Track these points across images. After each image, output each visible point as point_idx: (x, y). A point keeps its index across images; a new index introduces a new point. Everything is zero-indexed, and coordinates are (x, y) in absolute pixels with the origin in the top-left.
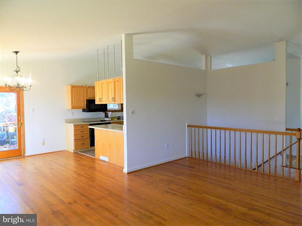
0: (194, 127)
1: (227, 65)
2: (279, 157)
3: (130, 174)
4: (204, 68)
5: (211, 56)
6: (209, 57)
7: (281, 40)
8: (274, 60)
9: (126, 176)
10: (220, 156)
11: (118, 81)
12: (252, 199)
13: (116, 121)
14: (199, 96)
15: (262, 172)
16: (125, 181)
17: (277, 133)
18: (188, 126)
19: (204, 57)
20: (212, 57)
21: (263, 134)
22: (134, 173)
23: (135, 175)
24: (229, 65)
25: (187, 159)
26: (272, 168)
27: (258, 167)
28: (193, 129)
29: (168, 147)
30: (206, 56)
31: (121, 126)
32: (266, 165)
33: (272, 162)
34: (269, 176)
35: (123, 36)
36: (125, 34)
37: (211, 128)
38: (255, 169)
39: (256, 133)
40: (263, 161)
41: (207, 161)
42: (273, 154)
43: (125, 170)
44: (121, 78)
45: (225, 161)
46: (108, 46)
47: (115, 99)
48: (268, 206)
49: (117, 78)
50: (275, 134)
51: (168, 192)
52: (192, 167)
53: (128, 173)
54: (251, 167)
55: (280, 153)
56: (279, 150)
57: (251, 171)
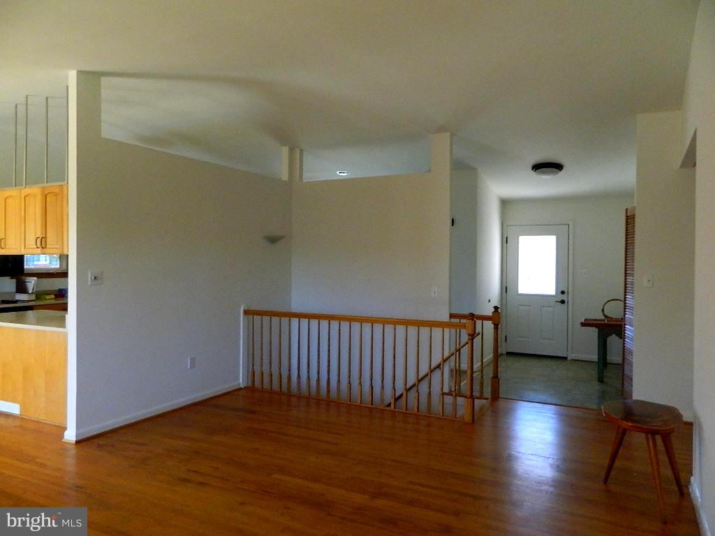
0: (259, 315)
1: (338, 173)
2: (436, 376)
3: (84, 443)
4: (285, 177)
5: (301, 150)
6: (298, 151)
7: (441, 129)
8: (429, 171)
9: (73, 451)
10: (318, 380)
11: (56, 195)
12: (380, 472)
13: (53, 302)
14: (273, 240)
15: (404, 411)
16: (70, 463)
17: (431, 324)
18: (246, 312)
19: (285, 150)
20: (304, 152)
21: (405, 326)
22: (96, 441)
23: (99, 446)
24: (341, 174)
25: (241, 393)
26: (423, 399)
27: (396, 399)
28: (257, 318)
29: (193, 366)
30: (292, 150)
31: (62, 317)
32: (413, 394)
33: (424, 387)
34: (417, 416)
35: (72, 75)
36: (78, 72)
37: (300, 316)
38: (389, 405)
39: (393, 326)
40: (406, 384)
41: (289, 394)
42: (424, 369)
43: (70, 435)
44: (65, 187)
45: (328, 391)
46: (47, 98)
47: (46, 241)
48: (411, 483)
49: (53, 186)
50: (428, 326)
51: (185, 481)
52: (253, 412)
53: (78, 442)
54: (382, 400)
55: (438, 366)
56: (437, 360)
57: (382, 410)
